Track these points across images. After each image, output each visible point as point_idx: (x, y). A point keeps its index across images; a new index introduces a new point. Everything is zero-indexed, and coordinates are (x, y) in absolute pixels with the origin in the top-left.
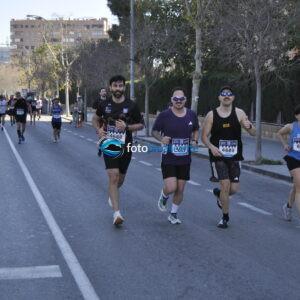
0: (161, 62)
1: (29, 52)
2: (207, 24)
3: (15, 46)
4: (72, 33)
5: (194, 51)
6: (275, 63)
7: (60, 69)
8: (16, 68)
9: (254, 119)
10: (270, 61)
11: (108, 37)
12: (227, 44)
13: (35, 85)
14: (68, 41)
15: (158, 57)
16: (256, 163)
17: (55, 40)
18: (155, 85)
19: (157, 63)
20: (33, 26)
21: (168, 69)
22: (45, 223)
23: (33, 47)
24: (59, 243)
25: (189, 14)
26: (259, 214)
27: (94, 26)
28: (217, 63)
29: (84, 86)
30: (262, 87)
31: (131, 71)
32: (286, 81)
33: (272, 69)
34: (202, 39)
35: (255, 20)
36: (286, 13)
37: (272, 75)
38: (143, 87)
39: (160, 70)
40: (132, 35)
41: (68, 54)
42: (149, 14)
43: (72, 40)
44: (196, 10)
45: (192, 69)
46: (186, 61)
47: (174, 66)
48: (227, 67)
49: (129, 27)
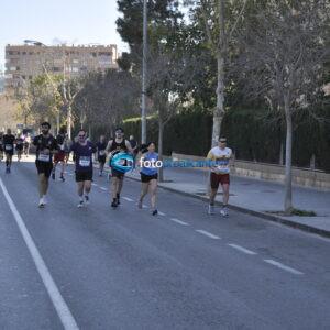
0: (177, 96)
1: (26, 83)
2: (231, 53)
3: (11, 76)
4: (75, 61)
5: (215, 84)
6: (308, 99)
7: (62, 102)
8: (11, 101)
9: (284, 164)
10: (302, 96)
11: (117, 66)
12: (254, 76)
13: (32, 121)
14: (71, 71)
15: (174, 90)
16: (285, 214)
17: (56, 69)
18: (169, 122)
19: (172, 97)
20: (31, 54)
21: (186, 104)
22: (40, 280)
23: (30, 77)
24: (56, 305)
25: (210, 41)
26: (289, 273)
27: (101, 54)
28: (241, 97)
29: (89, 122)
30: (293, 126)
31: (143, 106)
32: (321, 120)
33: (305, 105)
34: (225, 70)
35: (286, 49)
36: (321, 42)
37: (305, 113)
38: (156, 124)
39: (176, 105)
40: (144, 64)
41: (71, 85)
42: (164, 41)
43: (76, 70)
44: (218, 37)
45: (213, 105)
46: (206, 96)
47: (193, 101)
48: (252, 103)
49: (142, 56)
